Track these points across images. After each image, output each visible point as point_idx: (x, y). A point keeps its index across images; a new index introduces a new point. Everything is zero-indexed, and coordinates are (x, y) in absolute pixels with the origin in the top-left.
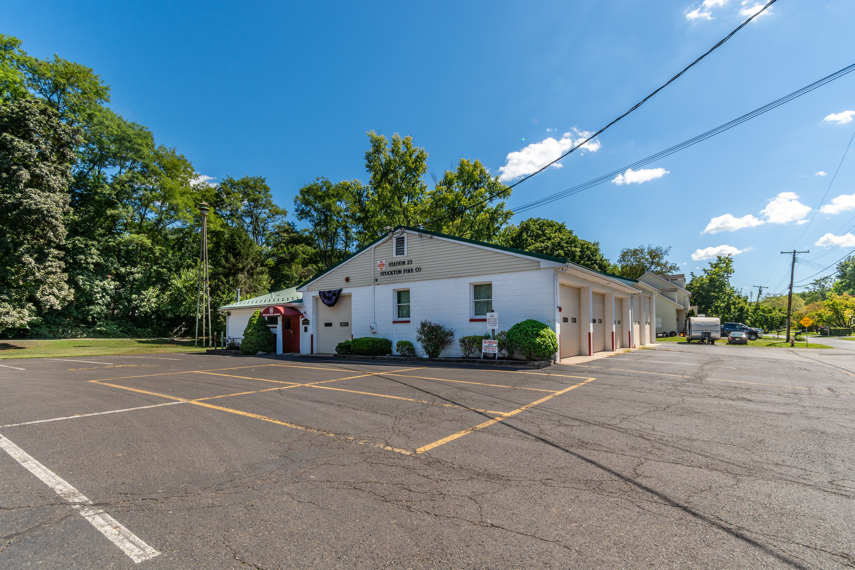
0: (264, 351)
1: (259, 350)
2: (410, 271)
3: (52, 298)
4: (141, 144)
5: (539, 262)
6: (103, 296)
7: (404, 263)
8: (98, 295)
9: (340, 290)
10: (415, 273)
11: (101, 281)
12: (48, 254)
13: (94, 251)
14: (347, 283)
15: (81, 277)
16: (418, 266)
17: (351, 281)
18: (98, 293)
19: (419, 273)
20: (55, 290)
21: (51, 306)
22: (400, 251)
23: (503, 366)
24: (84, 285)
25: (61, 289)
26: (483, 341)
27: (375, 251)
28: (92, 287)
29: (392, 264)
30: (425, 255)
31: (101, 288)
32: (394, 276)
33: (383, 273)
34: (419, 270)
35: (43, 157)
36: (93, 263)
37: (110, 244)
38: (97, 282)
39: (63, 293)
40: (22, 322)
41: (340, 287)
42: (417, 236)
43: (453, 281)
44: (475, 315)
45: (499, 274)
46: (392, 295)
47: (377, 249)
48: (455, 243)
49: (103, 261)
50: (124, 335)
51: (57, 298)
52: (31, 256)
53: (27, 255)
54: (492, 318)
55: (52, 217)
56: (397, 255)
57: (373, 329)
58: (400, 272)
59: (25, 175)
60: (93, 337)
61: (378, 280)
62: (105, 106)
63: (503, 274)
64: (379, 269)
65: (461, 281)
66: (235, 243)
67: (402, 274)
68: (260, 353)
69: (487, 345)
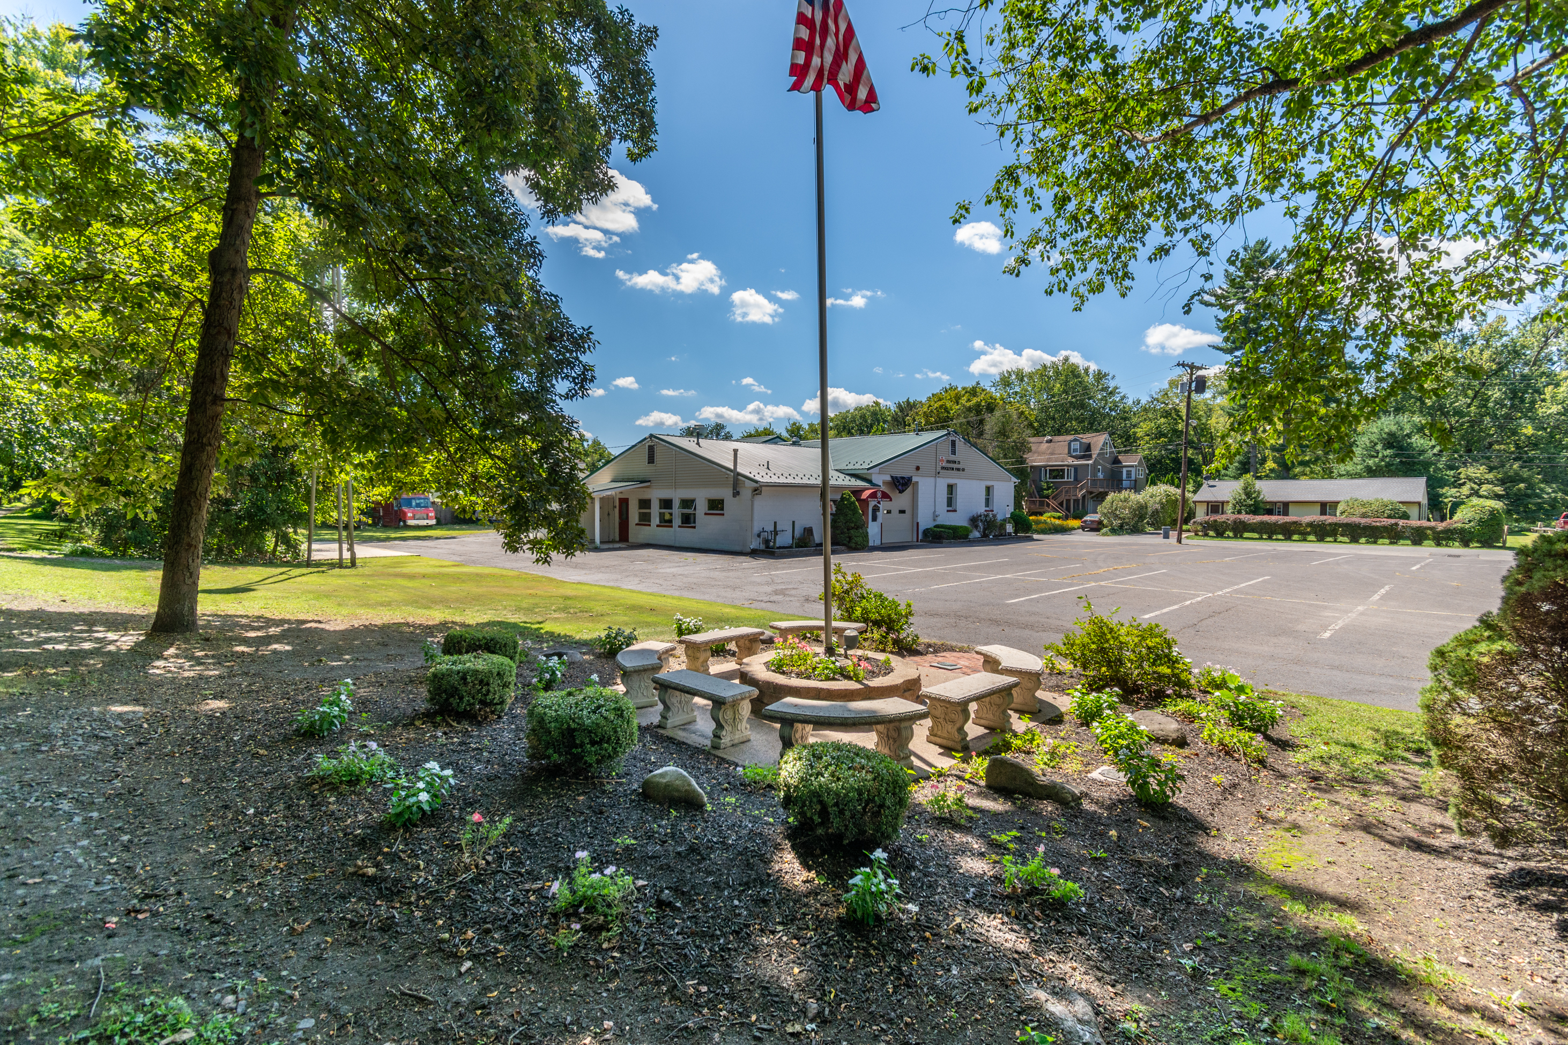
2: (958, 469)
7: (954, 462)
9: (911, 478)
10: (961, 472)
16: (962, 466)
17: (920, 470)
29: (948, 462)
30: (967, 460)
32: (948, 471)
33: (942, 468)
34: (963, 470)
43: (978, 482)
46: (945, 487)
61: (939, 473)
64: (940, 465)
65: (982, 482)
67: (953, 471)
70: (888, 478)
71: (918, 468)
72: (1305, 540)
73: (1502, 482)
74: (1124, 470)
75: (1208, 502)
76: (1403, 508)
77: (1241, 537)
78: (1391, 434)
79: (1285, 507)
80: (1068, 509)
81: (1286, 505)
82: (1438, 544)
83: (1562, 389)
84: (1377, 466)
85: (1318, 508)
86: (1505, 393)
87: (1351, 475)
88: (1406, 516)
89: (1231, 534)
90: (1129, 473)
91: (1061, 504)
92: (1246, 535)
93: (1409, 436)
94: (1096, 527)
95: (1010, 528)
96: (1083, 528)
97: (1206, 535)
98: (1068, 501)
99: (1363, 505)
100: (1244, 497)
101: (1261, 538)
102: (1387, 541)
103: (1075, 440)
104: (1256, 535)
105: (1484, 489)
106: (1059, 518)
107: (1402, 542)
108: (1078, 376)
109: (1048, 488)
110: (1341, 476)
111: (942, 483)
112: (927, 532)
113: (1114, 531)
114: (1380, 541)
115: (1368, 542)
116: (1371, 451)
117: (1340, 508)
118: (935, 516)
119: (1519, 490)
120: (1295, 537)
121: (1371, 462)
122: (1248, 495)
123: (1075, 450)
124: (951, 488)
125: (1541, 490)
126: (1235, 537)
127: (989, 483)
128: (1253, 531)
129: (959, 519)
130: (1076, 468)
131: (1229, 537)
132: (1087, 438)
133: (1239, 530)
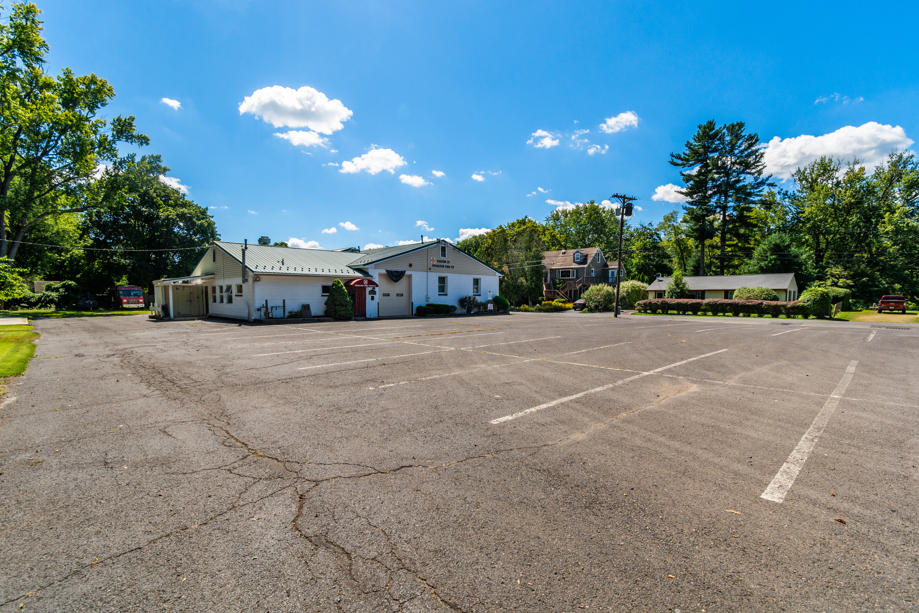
2: (448, 267)
7: (445, 262)
9: (404, 272)
10: (451, 269)
14: (410, 268)
16: (452, 265)
17: (413, 267)
19: (453, 269)
22: (443, 255)
27: (429, 251)
29: (438, 261)
32: (439, 268)
33: (433, 266)
34: (453, 267)
41: (404, 270)
43: (467, 275)
45: (483, 276)
46: (437, 279)
56: (441, 256)
58: (443, 266)
61: (430, 269)
64: (431, 263)
65: (470, 276)
67: (444, 268)
70: (384, 272)
71: (411, 265)
72: (705, 315)
73: (851, 277)
74: (610, 271)
75: (656, 291)
76: (775, 293)
77: (667, 314)
78: (776, 245)
79: (702, 294)
80: (570, 296)
81: (703, 292)
82: (788, 317)
83: (896, 215)
84: (767, 266)
85: (723, 294)
86: (860, 218)
87: (750, 273)
88: (776, 299)
89: (660, 311)
90: (613, 273)
91: (566, 293)
92: (669, 312)
93: (789, 246)
94: (582, 307)
95: (490, 307)
96: (575, 308)
97: (646, 312)
98: (571, 291)
99: (749, 292)
100: (675, 287)
101: (679, 314)
102: (757, 315)
103: (578, 252)
104: (675, 312)
105: (841, 282)
106: (563, 302)
107: (766, 315)
108: (597, 213)
109: (560, 283)
110: (745, 273)
111: (434, 277)
112: (419, 309)
113: (591, 311)
114: (752, 315)
115: (744, 316)
116: (763, 258)
117: (735, 294)
118: (427, 298)
119: (864, 281)
120: (699, 313)
121: (762, 264)
122: (677, 285)
123: (578, 259)
124: (442, 280)
125: (879, 282)
126: (663, 313)
127: (477, 277)
128: (673, 309)
129: (450, 300)
130: (577, 269)
131: (659, 313)
132: (585, 251)
133: (665, 308)
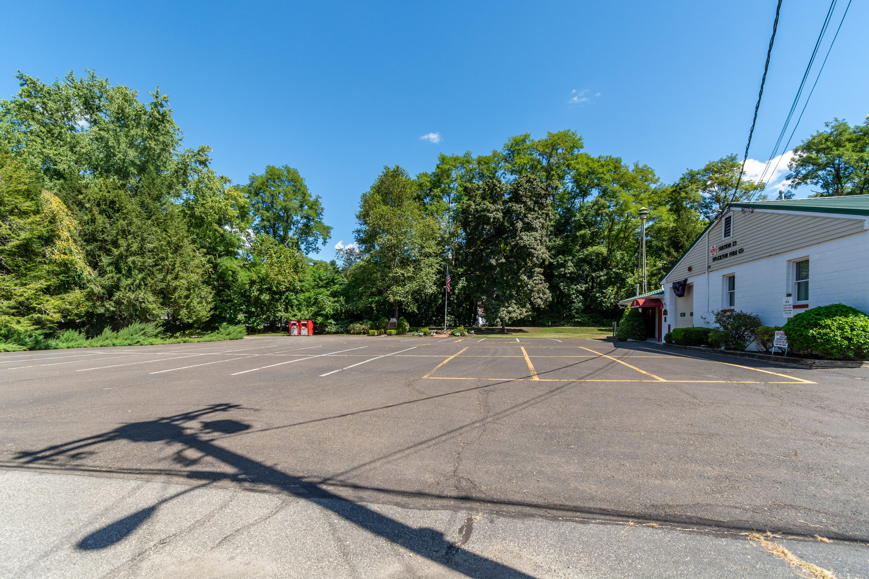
0: (633, 339)
1: (629, 338)
2: (734, 253)
3: (539, 300)
4: (603, 173)
5: (862, 221)
6: (578, 296)
7: (730, 245)
8: (573, 296)
9: (686, 280)
10: (739, 255)
11: (575, 285)
12: (534, 272)
13: (570, 264)
14: (689, 273)
15: (562, 284)
16: (741, 246)
17: (693, 270)
18: (573, 294)
19: (742, 254)
20: (541, 295)
21: (539, 305)
22: (727, 233)
23: (777, 363)
24: (564, 289)
25: (544, 294)
26: (776, 332)
27: (710, 236)
28: (569, 290)
29: (721, 248)
30: (747, 233)
31: (575, 290)
32: (722, 260)
33: (715, 259)
34: (741, 251)
35: (530, 210)
36: (569, 273)
37: (580, 257)
38: (573, 286)
39: (545, 296)
40: (522, 316)
41: (686, 277)
42: (741, 213)
43: (771, 260)
44: (798, 300)
45: (817, 245)
46: (721, 282)
47: (711, 233)
48: (773, 214)
49: (576, 270)
50: (594, 324)
51: (541, 299)
52: (525, 275)
53: (523, 275)
54: (787, 304)
55: (531, 248)
56: (725, 237)
57: (705, 318)
58: (727, 255)
59: (520, 225)
60: (574, 326)
61: (711, 267)
62: (582, 151)
63: (821, 244)
64: (711, 256)
65: (779, 259)
66: (678, 236)
67: (729, 258)
68: (629, 340)
69: (778, 337)
71: (690, 269)
111: (716, 278)
124: (732, 280)
127: (798, 255)
